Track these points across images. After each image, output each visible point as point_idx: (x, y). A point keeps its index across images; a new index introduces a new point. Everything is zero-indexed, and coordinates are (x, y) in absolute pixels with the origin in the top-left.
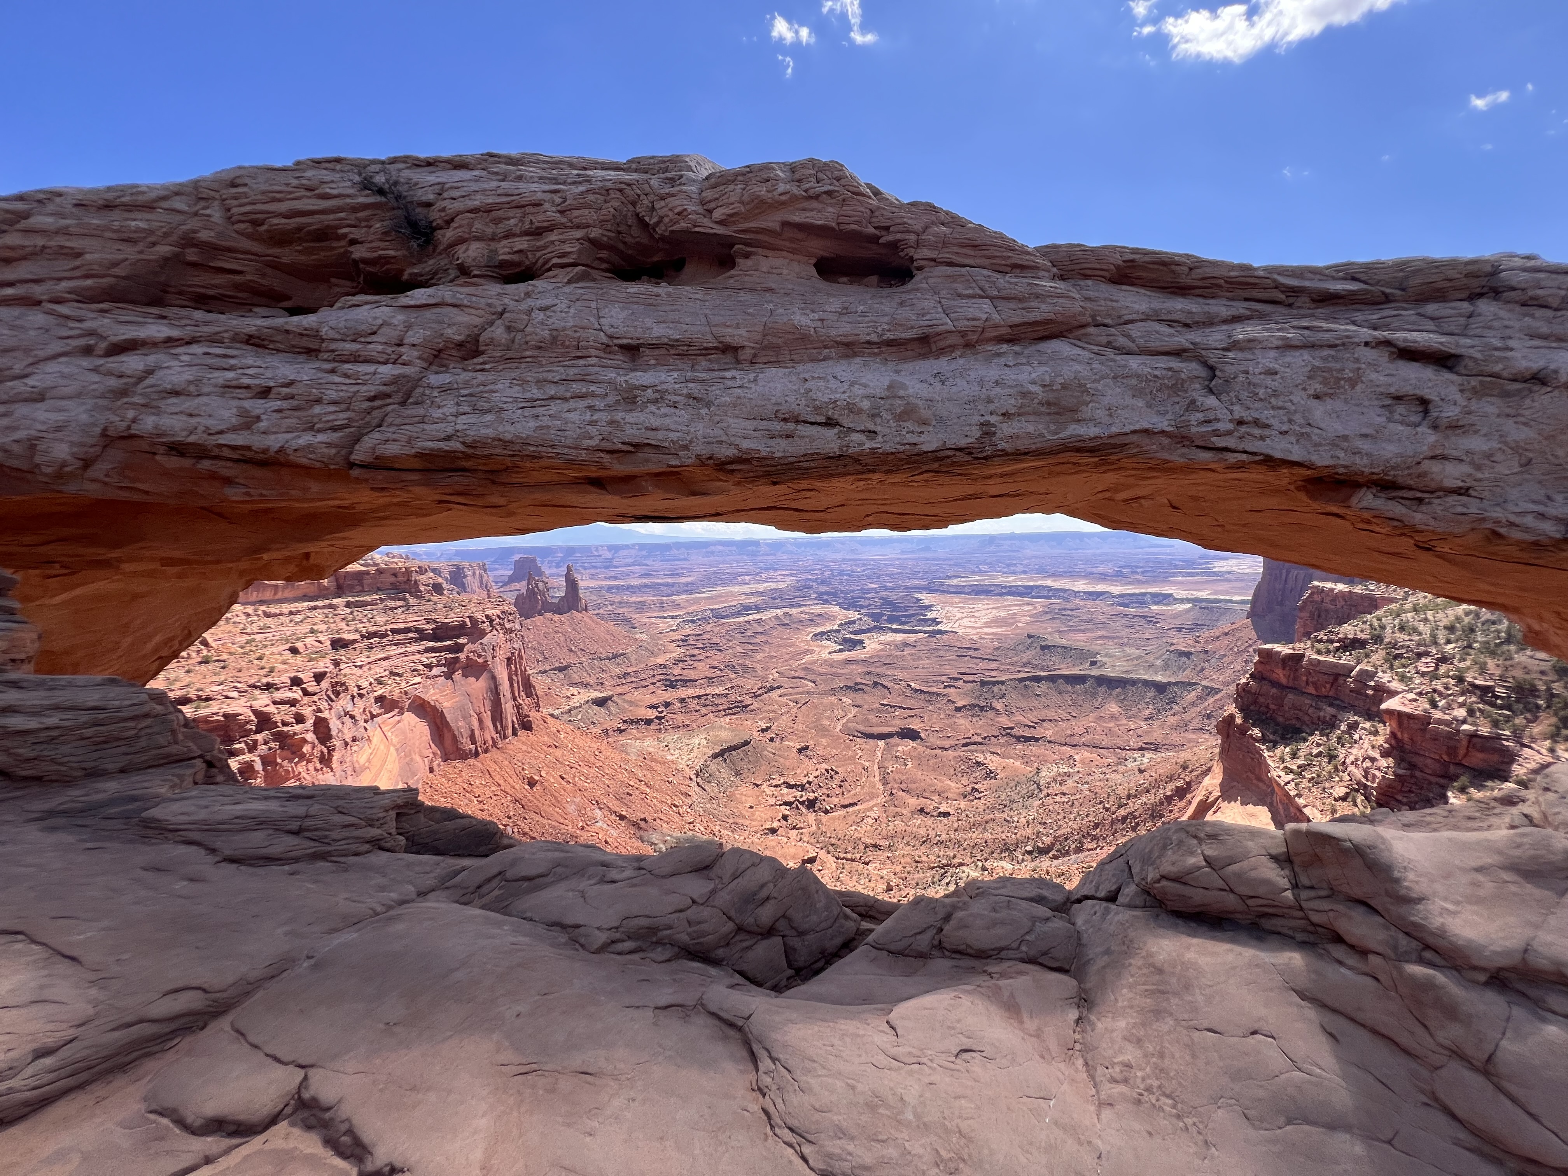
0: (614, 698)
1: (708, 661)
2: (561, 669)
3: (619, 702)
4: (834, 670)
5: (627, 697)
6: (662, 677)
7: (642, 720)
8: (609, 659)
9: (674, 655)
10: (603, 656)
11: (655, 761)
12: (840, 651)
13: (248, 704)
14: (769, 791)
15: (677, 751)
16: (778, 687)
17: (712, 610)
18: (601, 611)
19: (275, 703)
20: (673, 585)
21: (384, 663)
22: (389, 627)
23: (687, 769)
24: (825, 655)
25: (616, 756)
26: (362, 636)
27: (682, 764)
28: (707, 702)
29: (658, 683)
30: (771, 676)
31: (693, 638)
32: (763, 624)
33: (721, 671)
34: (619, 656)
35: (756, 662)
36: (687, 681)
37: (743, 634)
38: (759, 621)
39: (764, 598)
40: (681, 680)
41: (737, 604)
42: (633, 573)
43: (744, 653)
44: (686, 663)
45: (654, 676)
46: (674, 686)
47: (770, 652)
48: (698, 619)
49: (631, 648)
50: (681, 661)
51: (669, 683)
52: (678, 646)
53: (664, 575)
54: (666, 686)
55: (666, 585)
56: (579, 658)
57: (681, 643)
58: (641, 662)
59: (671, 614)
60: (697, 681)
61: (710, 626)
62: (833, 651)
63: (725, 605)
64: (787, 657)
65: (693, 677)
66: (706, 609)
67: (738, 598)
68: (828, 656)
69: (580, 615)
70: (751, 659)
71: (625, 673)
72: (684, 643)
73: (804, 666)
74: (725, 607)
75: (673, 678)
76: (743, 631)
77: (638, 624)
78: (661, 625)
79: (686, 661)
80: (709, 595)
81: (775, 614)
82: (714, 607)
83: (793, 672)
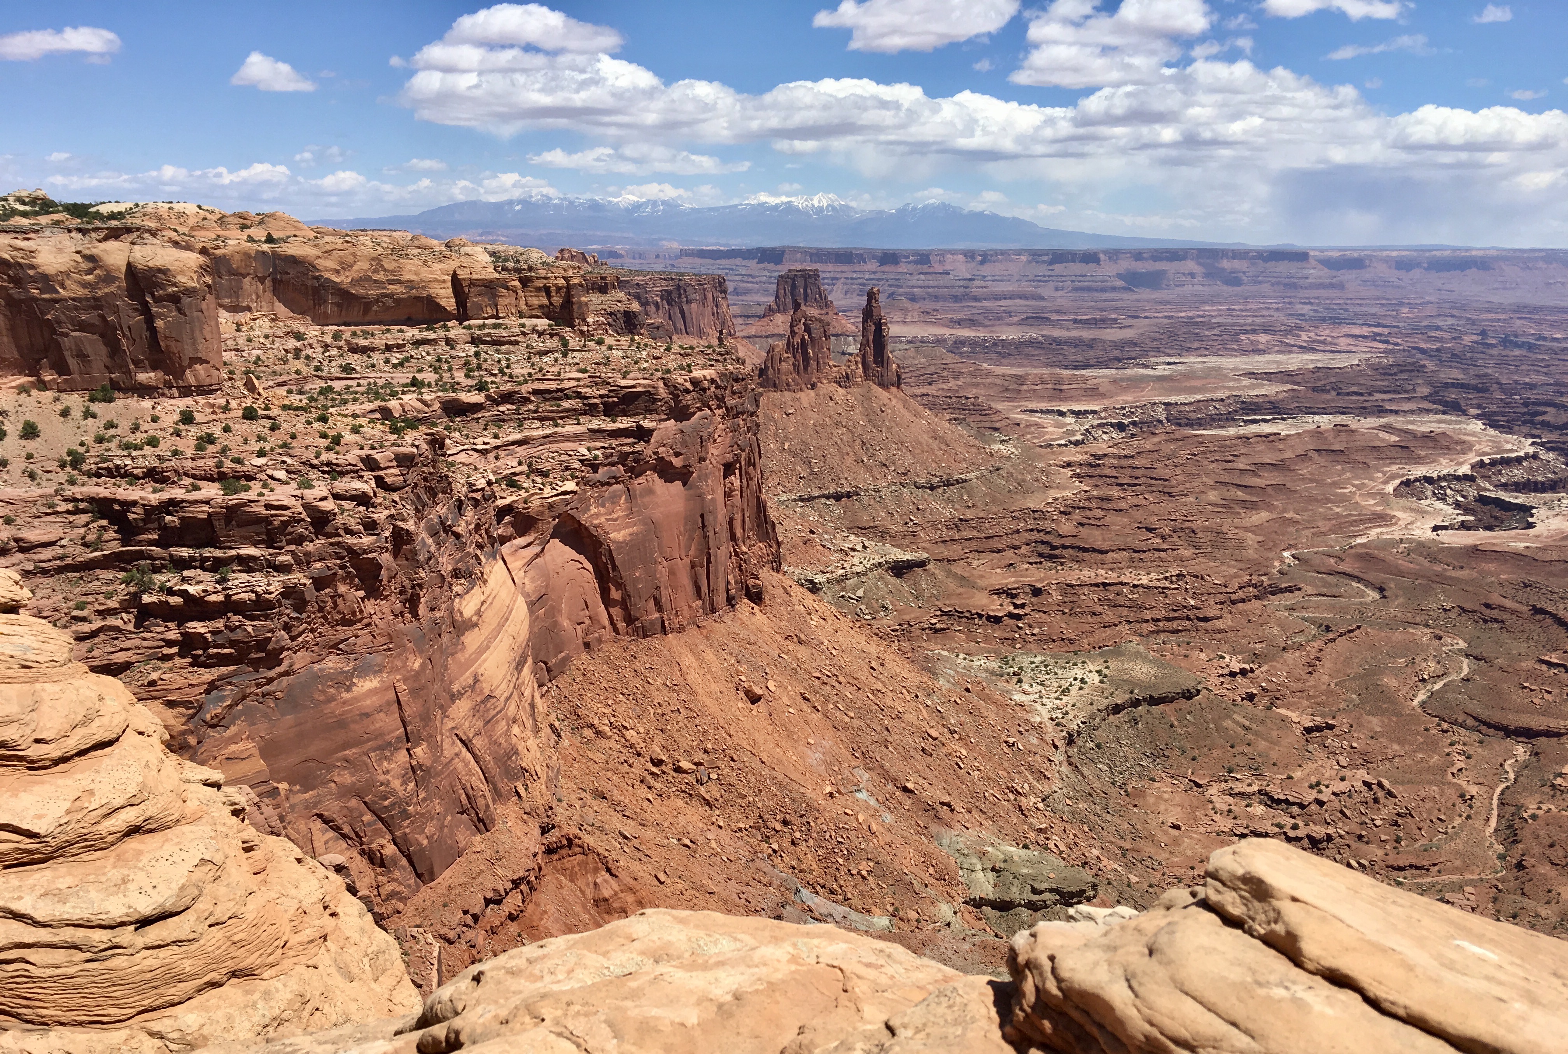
0: (930, 567)
1: (1139, 515)
2: (838, 497)
3: (940, 575)
4: (1438, 568)
5: (958, 569)
6: (1036, 536)
7: (980, 616)
8: (932, 488)
9: (1067, 494)
10: (921, 481)
11: (986, 698)
12: (1464, 526)
13: (298, 493)
14: (1222, 802)
15: (1037, 688)
16: (1289, 590)
17: (1164, 404)
18: (931, 390)
19: (336, 497)
20: (1091, 344)
21: (521, 451)
22: (530, 387)
23: (1050, 726)
24: (1423, 531)
25: (913, 677)
26: (488, 397)
27: (1042, 715)
28: (1121, 600)
29: (1024, 547)
30: (1277, 563)
31: (1115, 462)
32: (1281, 447)
33: (1163, 537)
34: (953, 485)
35: (1247, 529)
36: (1085, 550)
37: (1230, 465)
38: (1271, 438)
39: (1295, 387)
40: (1072, 547)
41: (1228, 398)
42: (1010, 314)
43: (1224, 506)
44: (1088, 513)
45: (1018, 532)
46: (1056, 557)
47: (1285, 510)
48: (1134, 423)
49: (978, 469)
50: (1079, 508)
51: (1046, 550)
52: (1078, 476)
53: (1075, 321)
54: (1040, 555)
55: (1076, 343)
56: (875, 479)
57: (1085, 470)
58: (994, 501)
59: (1076, 408)
60: (1106, 552)
61: (1156, 439)
62: (1447, 524)
63: (1199, 397)
64: (1324, 525)
65: (1099, 544)
66: (1155, 404)
67: (1231, 384)
68: (1430, 535)
69: (887, 394)
70: (1236, 521)
71: (961, 520)
72: (1092, 471)
73: (1364, 550)
74: (1199, 401)
75: (1057, 542)
76: (1231, 458)
77: (1004, 423)
78: (1050, 429)
79: (1090, 509)
80: (1166, 373)
81: (1313, 427)
82: (1173, 399)
83: (1332, 561)
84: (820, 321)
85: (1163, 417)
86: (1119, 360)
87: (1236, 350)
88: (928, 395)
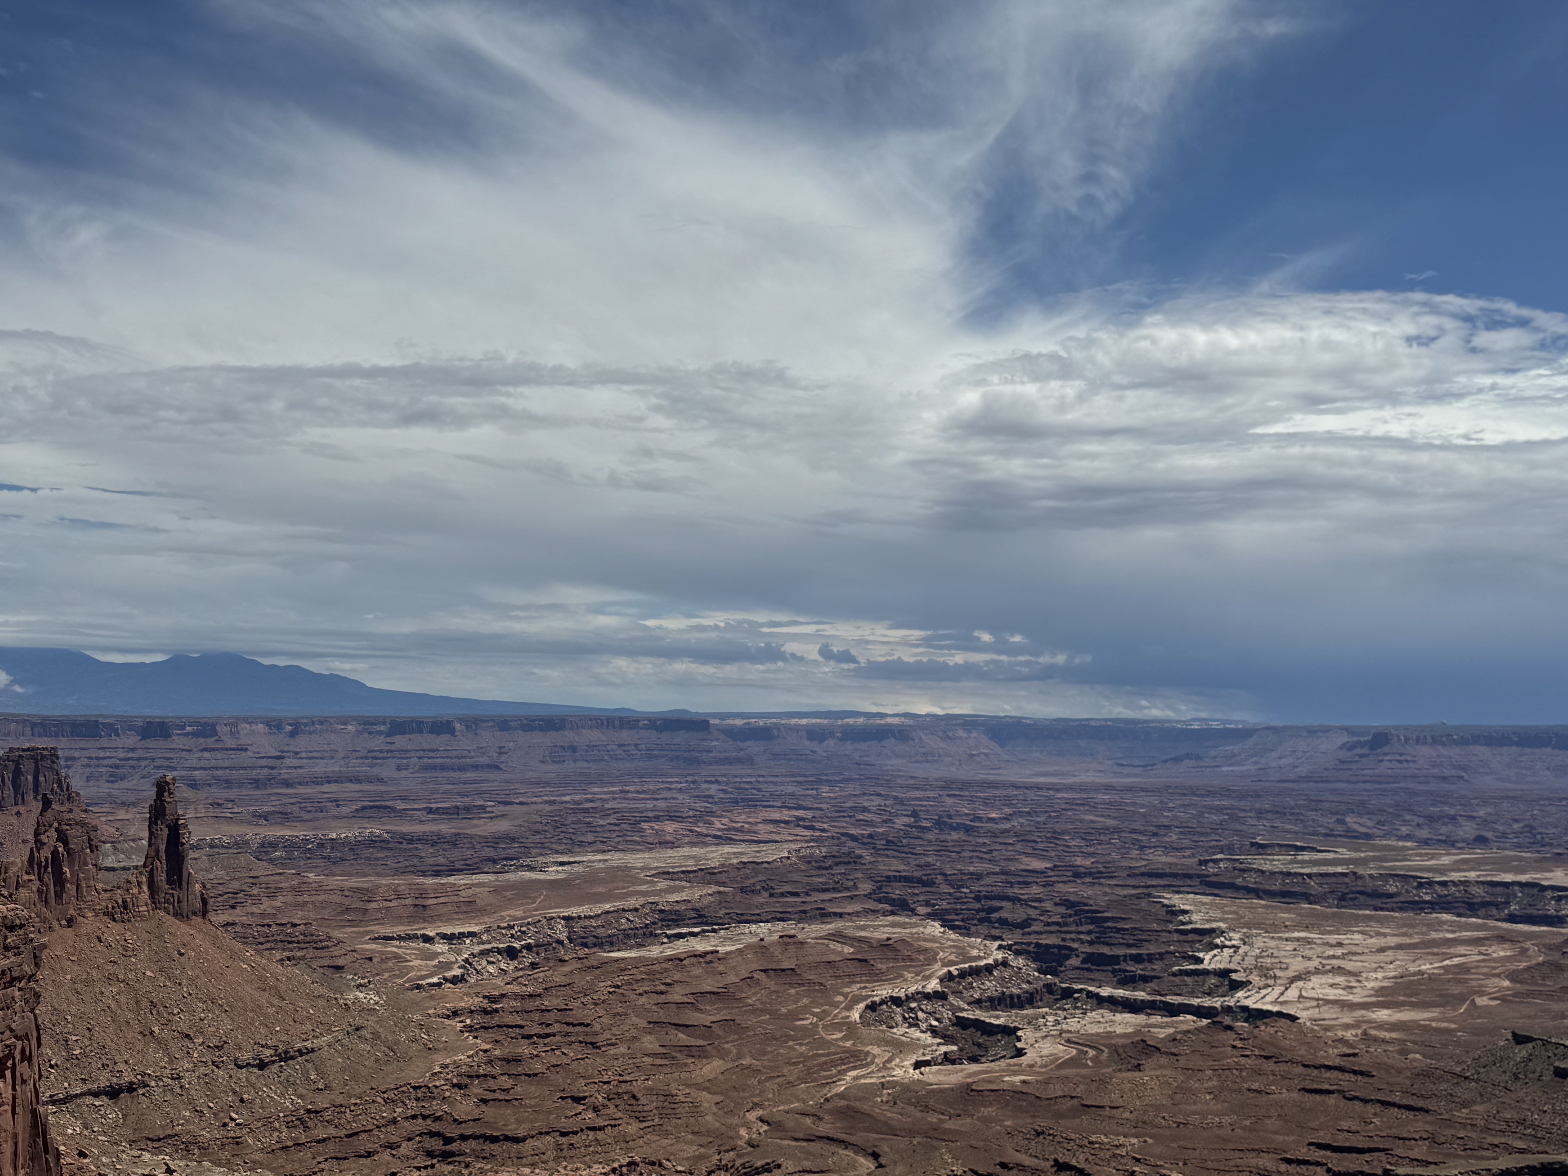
1: (558, 1079)
2: (113, 1093)
4: (933, 1118)
6: (420, 1125)
8: (262, 1066)
9: (458, 1056)
10: (245, 1056)
12: (947, 1059)
16: (767, 1168)
17: (567, 919)
20: (454, 841)
24: (904, 1070)
29: (404, 1144)
30: (743, 1132)
31: (517, 1004)
32: (721, 968)
33: (596, 1109)
34: (293, 1058)
35: (699, 1087)
36: (494, 1139)
37: (662, 998)
38: (709, 957)
39: (722, 889)
40: (475, 1137)
41: (643, 906)
42: (336, 802)
43: (664, 1056)
44: (491, 1084)
45: (394, 1121)
46: (452, 1154)
47: (740, 1056)
48: (528, 947)
49: (329, 1031)
50: (478, 1077)
51: (437, 1145)
52: (470, 1029)
53: (430, 811)
54: (430, 1154)
55: (435, 841)
56: (172, 1059)
57: (478, 1019)
58: (355, 1078)
59: (448, 930)
60: (524, 1139)
61: (567, 969)
62: (928, 1058)
63: (607, 907)
64: (792, 1073)
65: (513, 1129)
66: (552, 918)
67: (644, 888)
68: (915, 1075)
69: (187, 928)
70: (684, 1075)
71: (309, 1111)
72: (487, 1020)
73: (843, 1103)
74: (607, 912)
75: (452, 1131)
76: (663, 988)
77: (350, 958)
78: (416, 963)
79: (494, 1077)
80: (560, 876)
81: (754, 940)
82: (574, 911)
83: (808, 1121)
84: (83, 824)
85: (563, 937)
86: (495, 861)
87: (639, 843)
88: (234, 924)
